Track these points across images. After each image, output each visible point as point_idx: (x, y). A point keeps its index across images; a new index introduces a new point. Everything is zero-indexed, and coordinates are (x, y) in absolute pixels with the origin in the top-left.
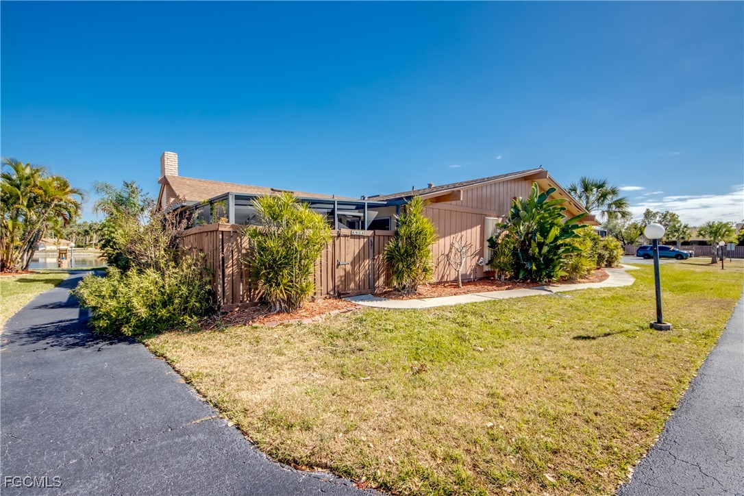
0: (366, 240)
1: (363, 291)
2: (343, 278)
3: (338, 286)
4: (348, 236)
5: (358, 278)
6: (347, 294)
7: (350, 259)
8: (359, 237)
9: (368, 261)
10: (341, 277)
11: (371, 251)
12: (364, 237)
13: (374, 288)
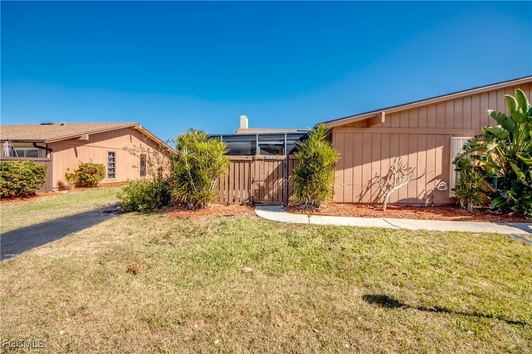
0: (279, 163)
1: (276, 203)
2: (257, 192)
3: (253, 197)
4: (262, 160)
5: (272, 192)
6: (260, 203)
7: (263, 177)
8: (273, 161)
9: (281, 179)
10: (255, 190)
11: (285, 172)
12: (278, 161)
13: (288, 201)
